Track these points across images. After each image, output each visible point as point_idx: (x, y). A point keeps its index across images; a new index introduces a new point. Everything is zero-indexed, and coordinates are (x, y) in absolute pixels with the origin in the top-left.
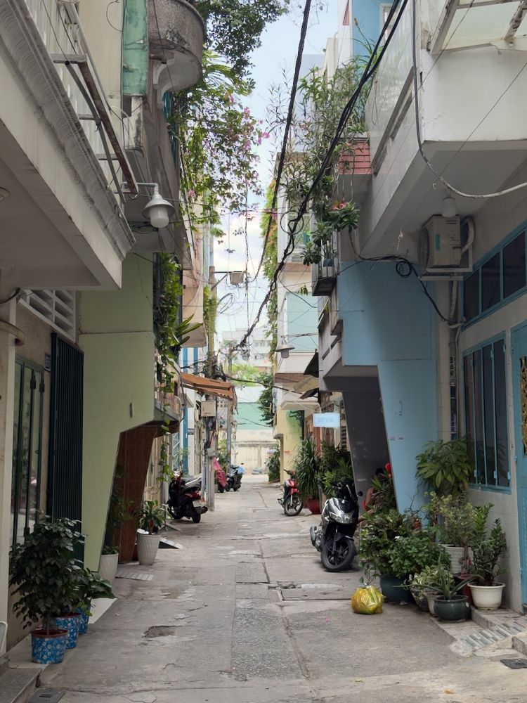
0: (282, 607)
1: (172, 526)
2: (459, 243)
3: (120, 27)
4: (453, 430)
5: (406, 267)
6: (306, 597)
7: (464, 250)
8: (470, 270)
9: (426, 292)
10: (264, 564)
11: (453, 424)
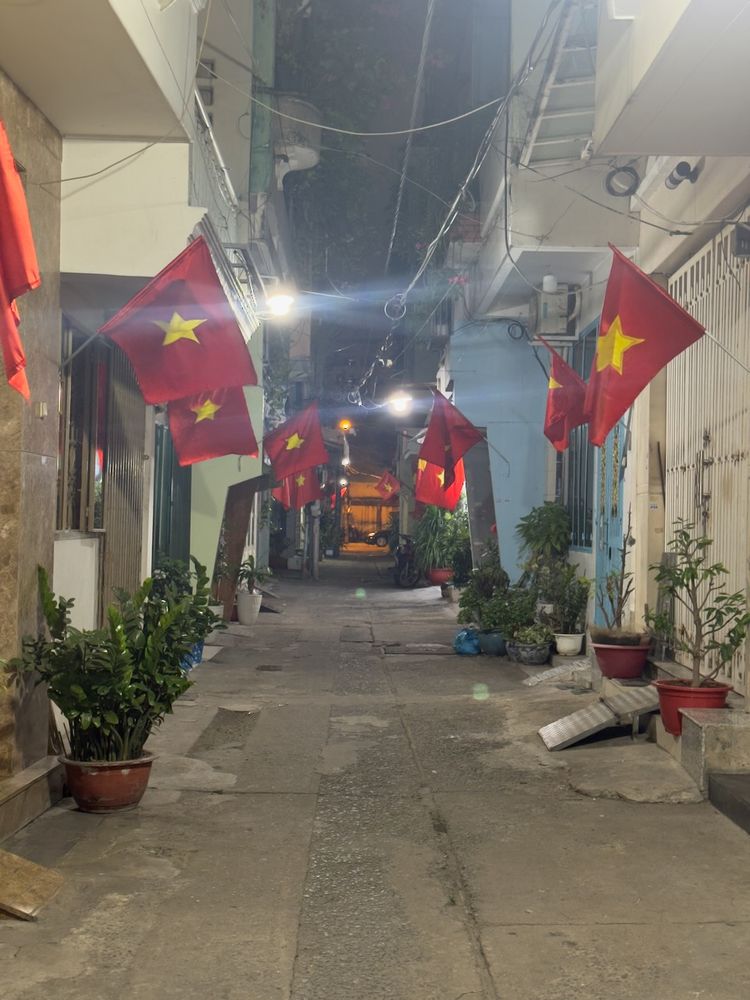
0: (382, 658)
1: (273, 594)
2: (566, 312)
3: (249, 136)
4: (557, 493)
5: (518, 329)
6: (408, 652)
7: (571, 318)
8: (576, 338)
9: (537, 356)
10: (371, 629)
11: (557, 488)
